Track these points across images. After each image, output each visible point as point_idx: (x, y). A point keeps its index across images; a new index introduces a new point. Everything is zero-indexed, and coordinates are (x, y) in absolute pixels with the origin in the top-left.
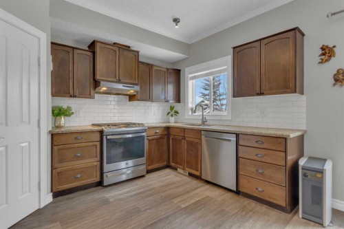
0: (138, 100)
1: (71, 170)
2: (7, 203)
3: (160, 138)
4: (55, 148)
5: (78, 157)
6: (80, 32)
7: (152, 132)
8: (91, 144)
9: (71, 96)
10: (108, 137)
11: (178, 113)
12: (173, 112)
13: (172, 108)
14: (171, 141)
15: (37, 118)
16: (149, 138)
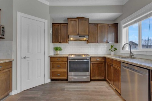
0: (89, 43)
1: (56, 72)
2: (32, 79)
3: (100, 63)
4: (51, 62)
5: (58, 67)
6: (61, 17)
7: (95, 60)
8: (63, 62)
9: (59, 43)
10: (70, 60)
11: (116, 49)
12: (113, 49)
13: (112, 47)
14: (106, 66)
15: (44, 51)
16: (92, 63)
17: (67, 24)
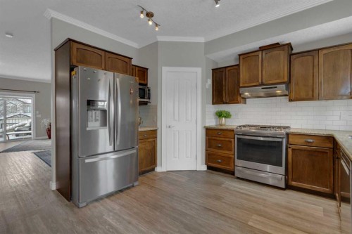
0: (292, 100)
1: (215, 154)
2: (179, 158)
4: (207, 137)
5: (219, 147)
8: (227, 139)
10: (238, 136)
15: (195, 118)
16: (294, 147)
17: (237, 65)
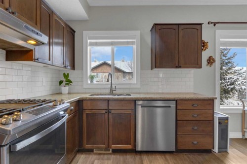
3: (73, 117)
11: (71, 81)
13: (66, 76)
14: (85, 116)
